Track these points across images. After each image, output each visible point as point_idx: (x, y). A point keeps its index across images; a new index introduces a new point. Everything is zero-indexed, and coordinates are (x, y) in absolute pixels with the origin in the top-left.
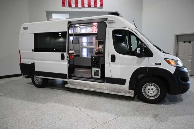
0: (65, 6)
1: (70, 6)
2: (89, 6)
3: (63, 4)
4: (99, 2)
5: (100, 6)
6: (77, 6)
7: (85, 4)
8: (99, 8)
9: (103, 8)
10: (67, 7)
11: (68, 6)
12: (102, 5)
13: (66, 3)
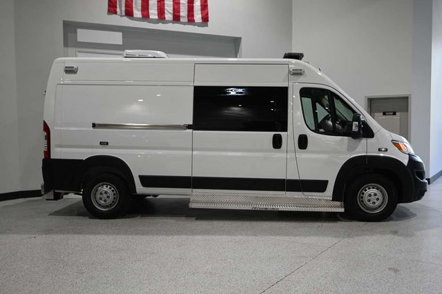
0: (116, 13)
1: (129, 13)
2: (176, 18)
3: (112, 9)
4: (200, 12)
5: (201, 21)
6: (146, 16)
7: (166, 12)
8: (199, 25)
9: (207, 26)
10: (121, 16)
11: (124, 14)
12: (205, 19)
13: (118, 6)
